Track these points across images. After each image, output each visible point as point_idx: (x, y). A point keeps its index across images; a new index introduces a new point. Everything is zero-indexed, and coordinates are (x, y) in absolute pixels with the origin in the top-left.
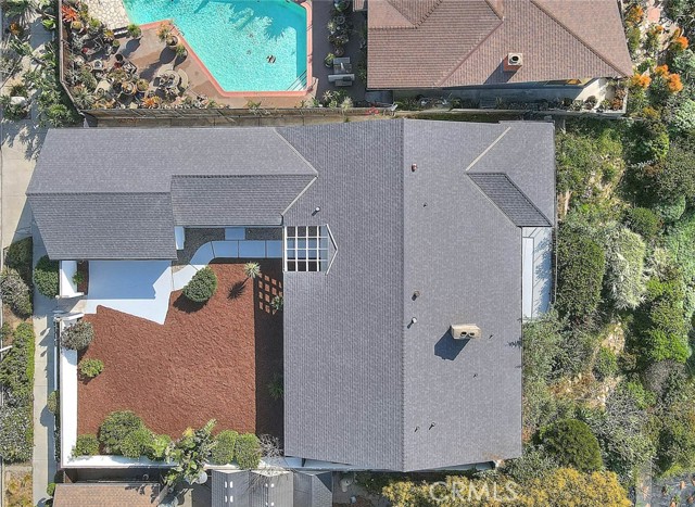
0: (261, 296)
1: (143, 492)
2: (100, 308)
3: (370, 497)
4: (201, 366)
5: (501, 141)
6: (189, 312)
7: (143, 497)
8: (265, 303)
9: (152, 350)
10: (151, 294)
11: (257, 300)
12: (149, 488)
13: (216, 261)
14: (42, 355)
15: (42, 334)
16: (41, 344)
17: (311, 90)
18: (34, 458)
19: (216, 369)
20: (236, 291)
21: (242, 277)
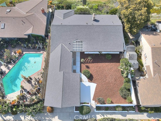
0: (89, 62)
1: (139, 83)
2: (93, 100)
3: (130, 43)
4: (106, 75)
5: (58, 16)
6: (93, 78)
7: (140, 82)
8: (90, 61)
9: (103, 86)
10: (89, 87)
11: (90, 63)
12: (137, 81)
13: (81, 72)
14: (107, 116)
15: (101, 116)
16: (104, 116)
17: (43, 52)
18: (136, 119)
19: (106, 71)
20: (88, 67)
21: (84, 66)
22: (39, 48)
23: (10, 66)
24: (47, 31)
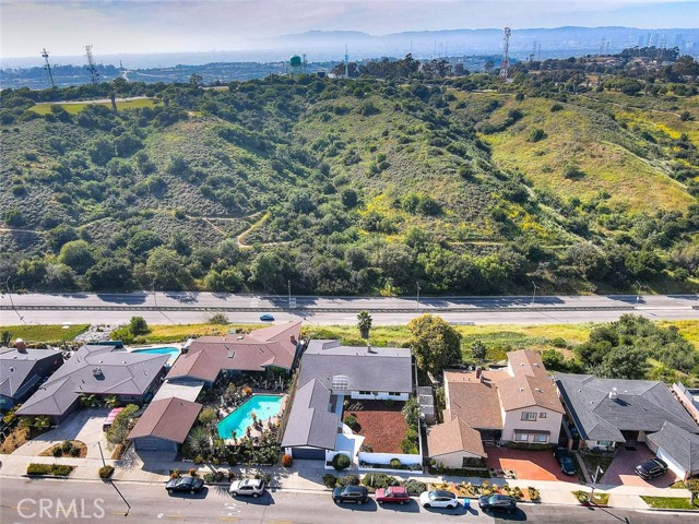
8: (359, 408)
17: (284, 395)
21: (348, 414)
22: (279, 388)
23: (231, 409)
24: (296, 364)
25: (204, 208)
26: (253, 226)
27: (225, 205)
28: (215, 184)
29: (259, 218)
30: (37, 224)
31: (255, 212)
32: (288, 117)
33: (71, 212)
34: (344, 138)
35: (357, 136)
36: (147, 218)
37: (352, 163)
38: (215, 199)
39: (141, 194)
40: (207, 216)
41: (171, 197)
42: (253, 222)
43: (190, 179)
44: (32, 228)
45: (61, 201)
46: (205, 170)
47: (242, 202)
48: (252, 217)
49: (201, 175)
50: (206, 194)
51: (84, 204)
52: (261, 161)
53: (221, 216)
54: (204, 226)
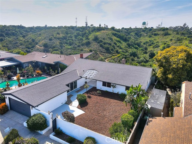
12: (150, 119)
20: (89, 97)
25: (99, 50)
26: (113, 57)
27: (106, 50)
28: (105, 44)
29: (116, 55)
30: (51, 47)
31: (115, 53)
32: (138, 37)
33: (61, 46)
34: (155, 42)
35: (160, 41)
36: (81, 51)
37: (156, 47)
38: (103, 48)
39: (83, 45)
40: (99, 52)
41: (90, 46)
42: (114, 56)
43: (98, 42)
44: (49, 48)
45: (59, 43)
46: (103, 40)
47: (112, 50)
48: (114, 54)
49: (101, 41)
50: (101, 46)
51: (66, 45)
52: (124, 43)
53: (103, 52)
54: (97, 54)
